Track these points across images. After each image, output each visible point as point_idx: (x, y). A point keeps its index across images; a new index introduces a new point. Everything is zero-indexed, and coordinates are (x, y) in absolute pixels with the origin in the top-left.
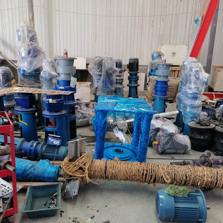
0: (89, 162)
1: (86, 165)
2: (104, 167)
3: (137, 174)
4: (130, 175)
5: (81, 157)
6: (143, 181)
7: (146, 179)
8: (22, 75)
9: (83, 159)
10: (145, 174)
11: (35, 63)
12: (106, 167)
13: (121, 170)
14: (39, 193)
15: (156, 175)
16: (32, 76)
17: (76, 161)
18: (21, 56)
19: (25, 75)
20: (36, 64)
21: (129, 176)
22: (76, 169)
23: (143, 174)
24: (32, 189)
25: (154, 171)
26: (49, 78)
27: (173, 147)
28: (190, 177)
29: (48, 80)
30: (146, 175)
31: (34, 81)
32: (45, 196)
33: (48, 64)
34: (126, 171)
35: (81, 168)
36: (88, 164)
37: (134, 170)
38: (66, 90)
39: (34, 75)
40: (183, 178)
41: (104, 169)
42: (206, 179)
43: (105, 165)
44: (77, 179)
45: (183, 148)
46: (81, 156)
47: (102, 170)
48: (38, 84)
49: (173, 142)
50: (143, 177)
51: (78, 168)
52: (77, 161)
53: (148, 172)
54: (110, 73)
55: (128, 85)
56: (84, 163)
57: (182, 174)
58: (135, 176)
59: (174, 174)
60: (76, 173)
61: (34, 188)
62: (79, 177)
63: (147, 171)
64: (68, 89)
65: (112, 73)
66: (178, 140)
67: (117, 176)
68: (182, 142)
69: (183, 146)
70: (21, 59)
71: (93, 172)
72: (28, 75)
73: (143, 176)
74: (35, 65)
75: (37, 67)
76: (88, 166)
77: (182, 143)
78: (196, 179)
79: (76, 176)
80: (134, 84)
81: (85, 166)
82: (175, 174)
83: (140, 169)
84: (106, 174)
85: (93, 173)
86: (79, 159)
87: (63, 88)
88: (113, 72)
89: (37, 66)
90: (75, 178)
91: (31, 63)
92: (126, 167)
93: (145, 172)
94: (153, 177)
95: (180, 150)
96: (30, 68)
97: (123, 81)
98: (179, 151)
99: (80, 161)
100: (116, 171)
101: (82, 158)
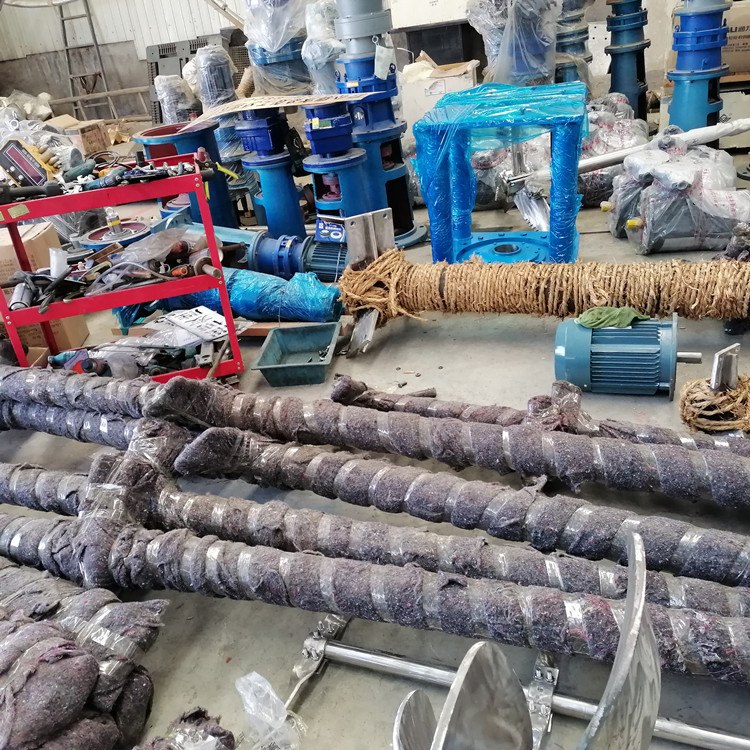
0: (401, 269)
1: (392, 275)
2: (437, 279)
3: (522, 290)
4: (504, 295)
5: (381, 258)
6: (540, 308)
7: (547, 303)
8: (260, 65)
9: (386, 262)
10: (542, 290)
11: (287, 21)
12: (442, 279)
13: (481, 283)
14: (295, 344)
15: (572, 291)
16: (283, 62)
17: (369, 267)
18: (250, 6)
19: (266, 65)
20: (288, 25)
21: (502, 298)
22: (368, 286)
23: (538, 289)
24: (280, 335)
25: (567, 281)
26: (323, 60)
27: (687, 229)
28: (670, 291)
29: (324, 67)
30: (546, 291)
31: (293, 78)
32: (310, 351)
33: (319, 17)
34: (493, 285)
35: (379, 284)
36: (399, 273)
37: (513, 282)
38: (365, 89)
39: (291, 58)
40: (648, 294)
41: (437, 283)
42: (717, 293)
43: (439, 273)
44: (372, 309)
45: (722, 230)
46: (380, 254)
47: (433, 286)
48: (304, 85)
49: (687, 214)
50: (537, 300)
51: (372, 284)
52: (372, 268)
53: (552, 284)
54: (528, 15)
55: (607, 51)
56: (387, 272)
57: (647, 282)
58: (517, 297)
59: (622, 284)
60: (369, 294)
61: (283, 331)
62: (377, 303)
63: (548, 282)
64: (371, 86)
65: (536, 12)
66: (707, 205)
67: (471, 299)
68: (720, 210)
69: (723, 224)
70: (251, 14)
71: (410, 291)
72: (274, 61)
73: (537, 295)
74: (287, 28)
75: (294, 33)
76: (396, 279)
77: (719, 214)
78: (688, 294)
79: (368, 303)
80: (629, 42)
81: (390, 277)
82: (626, 285)
83: (529, 278)
84: (442, 295)
85: (411, 295)
86: (375, 262)
87: (356, 84)
88: (542, 10)
89: (293, 28)
90: (368, 306)
91: (275, 23)
92: (494, 276)
93: (543, 285)
94: (564, 297)
95: (712, 236)
96: (276, 38)
97: (587, 38)
98: (709, 242)
99: (377, 267)
100: (467, 286)
101: (384, 259)
